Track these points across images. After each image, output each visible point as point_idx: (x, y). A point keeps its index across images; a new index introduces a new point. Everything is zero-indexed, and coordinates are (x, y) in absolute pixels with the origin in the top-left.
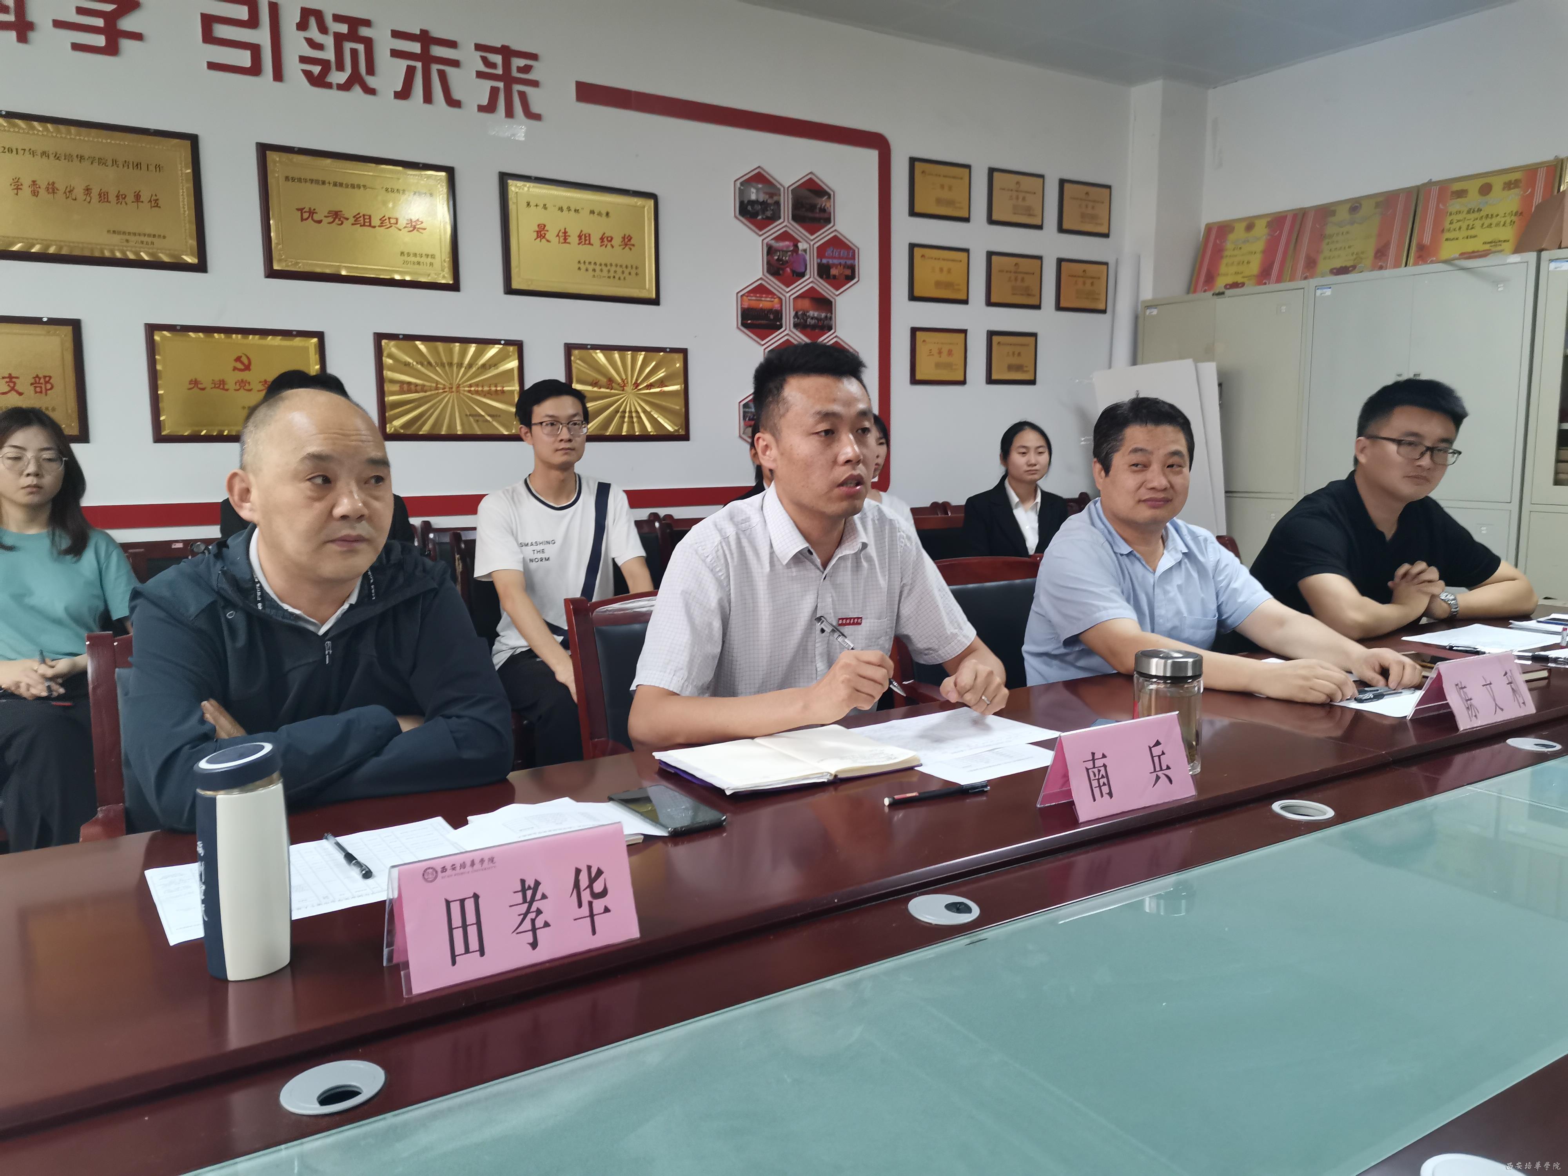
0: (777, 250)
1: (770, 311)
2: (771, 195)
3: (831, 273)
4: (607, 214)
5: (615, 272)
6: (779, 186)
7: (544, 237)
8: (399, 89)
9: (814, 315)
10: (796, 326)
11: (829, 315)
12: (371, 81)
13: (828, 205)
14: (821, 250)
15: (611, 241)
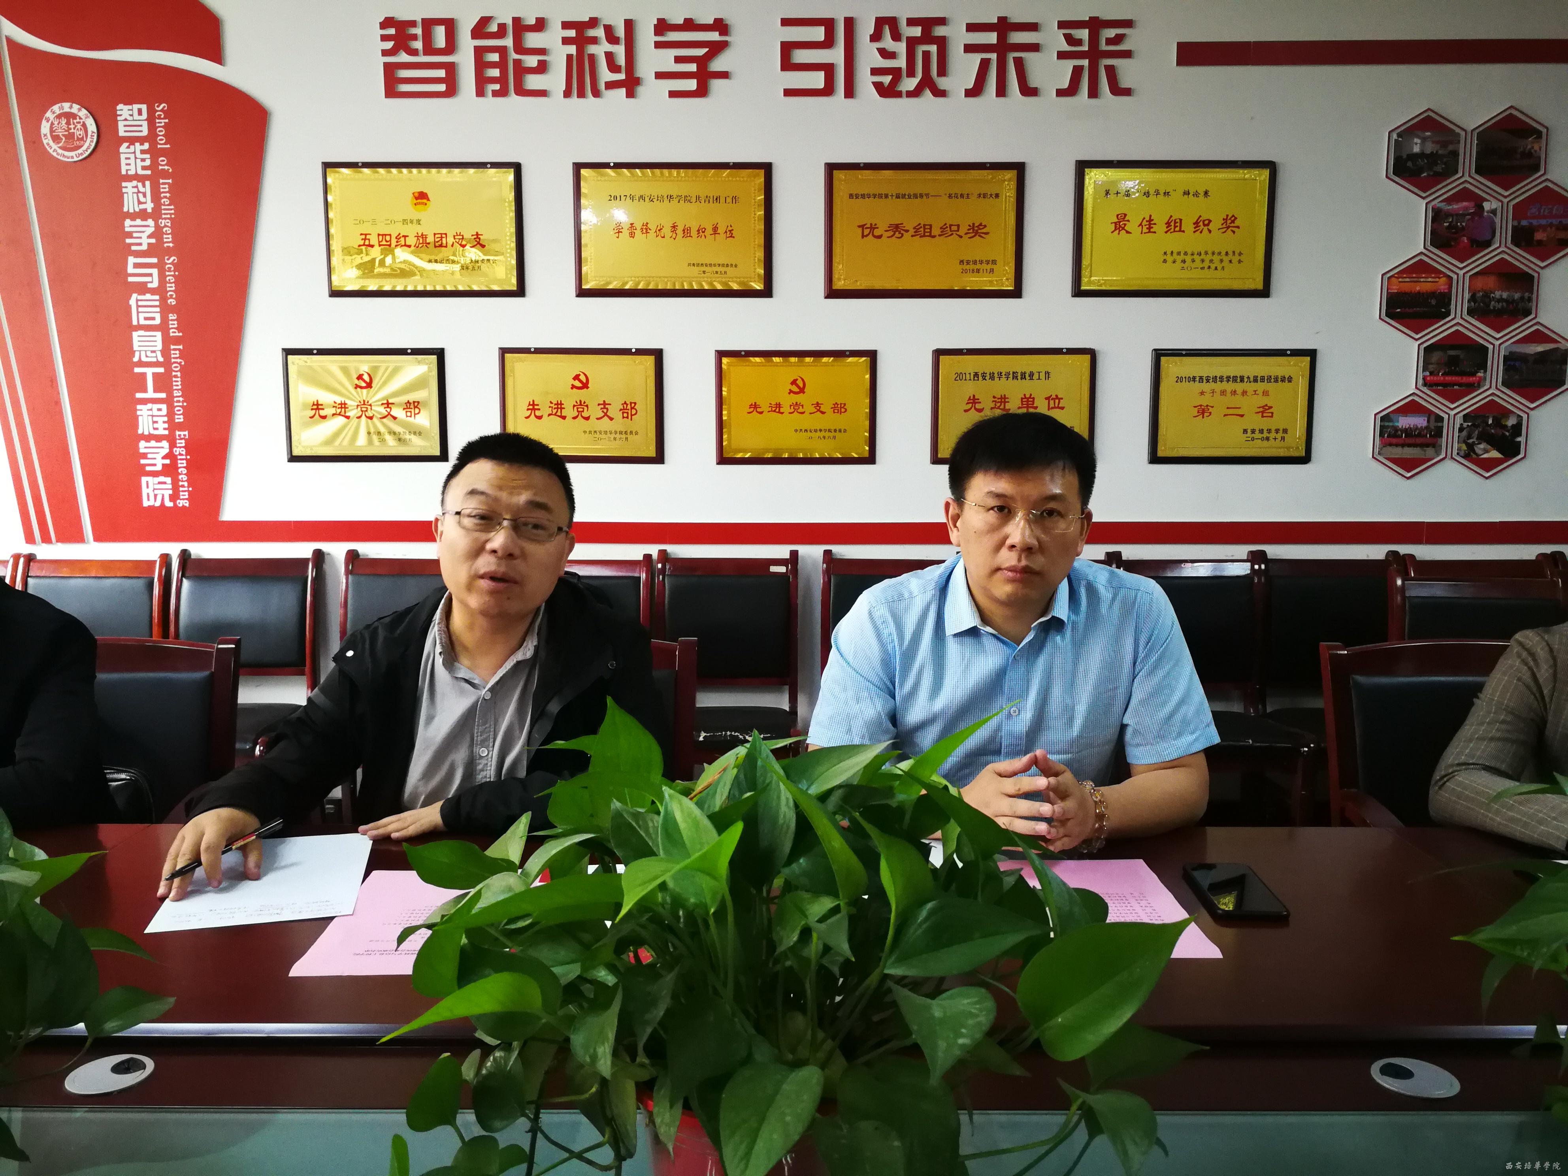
0: (1448, 214)
1: (1433, 294)
2: (1444, 144)
3: (1535, 238)
4: (1206, 193)
5: (1211, 261)
6: (1457, 130)
7: (1123, 229)
8: (970, 85)
9: (1501, 296)
10: (1470, 312)
11: (1527, 295)
12: (942, 83)
13: (1536, 147)
14: (1520, 210)
15: (1208, 225)
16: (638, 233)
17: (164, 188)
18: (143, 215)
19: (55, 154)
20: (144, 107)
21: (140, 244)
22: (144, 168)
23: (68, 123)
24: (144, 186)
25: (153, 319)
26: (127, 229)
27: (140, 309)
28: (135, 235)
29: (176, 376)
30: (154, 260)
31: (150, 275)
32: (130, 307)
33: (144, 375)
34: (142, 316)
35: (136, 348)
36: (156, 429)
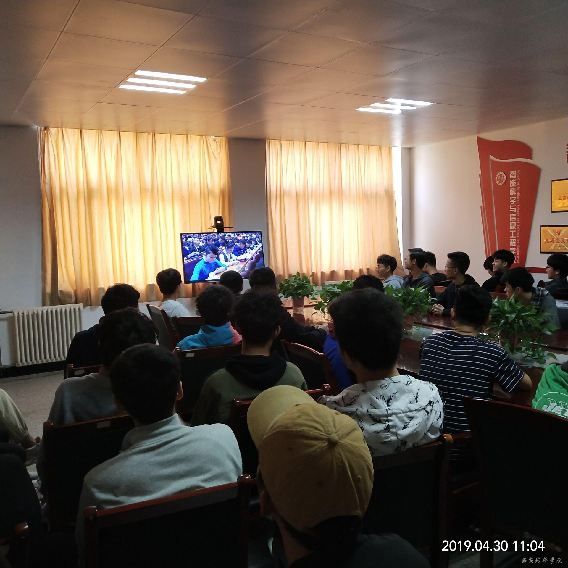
17: (518, 189)
18: (514, 196)
19: (498, 184)
20: (515, 171)
21: (513, 202)
22: (515, 185)
23: (501, 177)
24: (514, 189)
25: (514, 219)
26: (511, 199)
27: (512, 217)
29: (518, 233)
30: (515, 206)
31: (514, 209)
32: (510, 217)
33: (512, 232)
34: (512, 219)
35: (511, 226)
36: (513, 245)
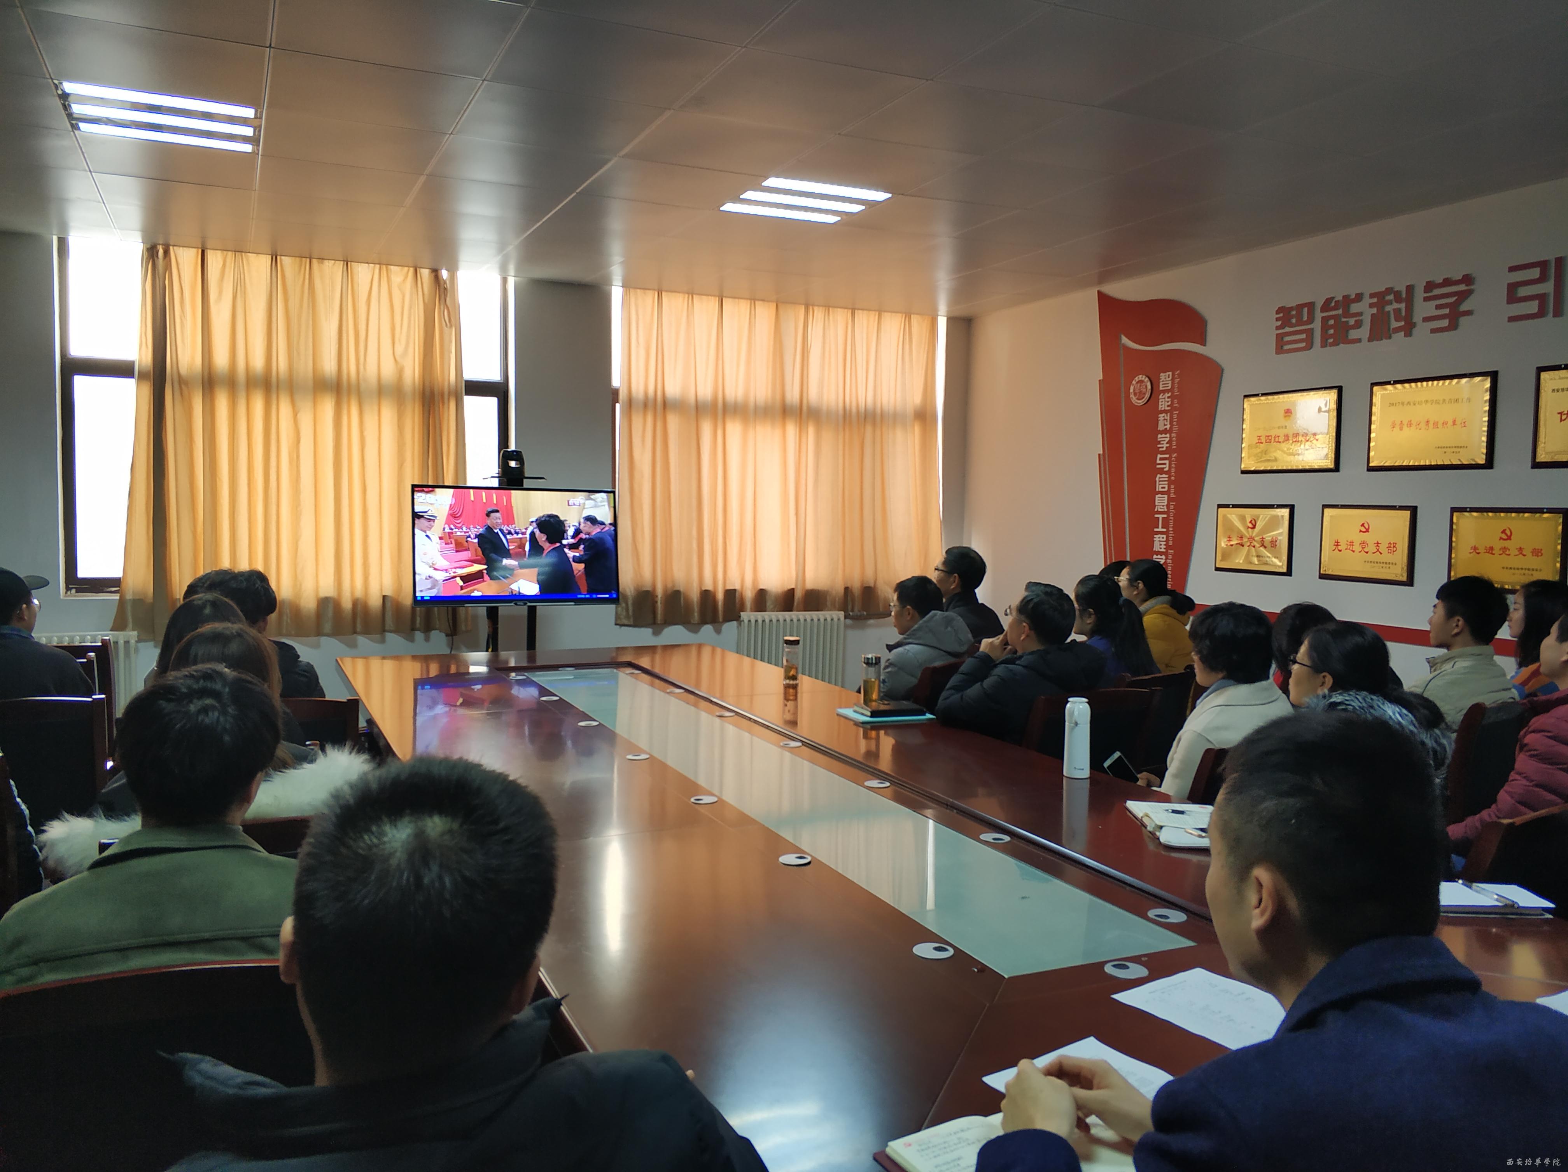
16: (1405, 427)
17: (1175, 416)
18: (1165, 431)
19: (1134, 402)
20: (1170, 373)
21: (1163, 447)
22: (1168, 406)
23: (1140, 386)
24: (1167, 416)
25: (1164, 488)
26: (1159, 440)
27: (1161, 483)
28: (1162, 442)
29: (1171, 520)
30: (1167, 456)
31: (1165, 464)
32: (1156, 481)
33: (1158, 518)
34: (1161, 486)
35: (1157, 504)
36: (1161, 548)
